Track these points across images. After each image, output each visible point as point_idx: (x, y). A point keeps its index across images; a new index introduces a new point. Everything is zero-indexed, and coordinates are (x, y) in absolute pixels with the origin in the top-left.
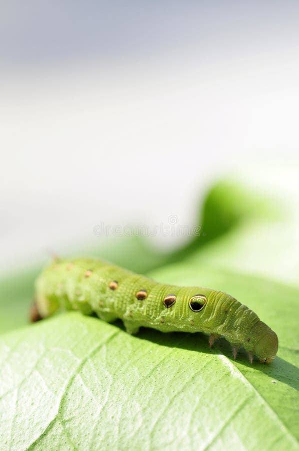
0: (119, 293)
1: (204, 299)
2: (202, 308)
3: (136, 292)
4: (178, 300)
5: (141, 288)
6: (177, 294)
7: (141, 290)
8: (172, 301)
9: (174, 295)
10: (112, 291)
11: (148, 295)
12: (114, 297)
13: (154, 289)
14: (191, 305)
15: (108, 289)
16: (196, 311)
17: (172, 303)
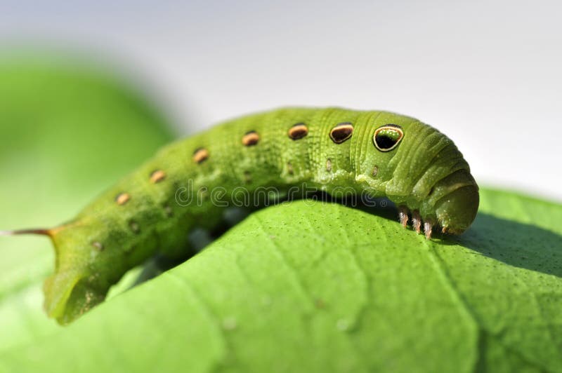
0: (267, 143)
1: (399, 132)
2: (395, 146)
3: (288, 131)
4: (356, 132)
5: (294, 122)
6: (356, 122)
7: (296, 125)
8: (346, 132)
9: (350, 124)
10: (253, 148)
11: (308, 128)
12: (262, 154)
13: (315, 117)
14: (376, 140)
15: (245, 150)
16: (384, 150)
17: (346, 135)
